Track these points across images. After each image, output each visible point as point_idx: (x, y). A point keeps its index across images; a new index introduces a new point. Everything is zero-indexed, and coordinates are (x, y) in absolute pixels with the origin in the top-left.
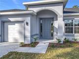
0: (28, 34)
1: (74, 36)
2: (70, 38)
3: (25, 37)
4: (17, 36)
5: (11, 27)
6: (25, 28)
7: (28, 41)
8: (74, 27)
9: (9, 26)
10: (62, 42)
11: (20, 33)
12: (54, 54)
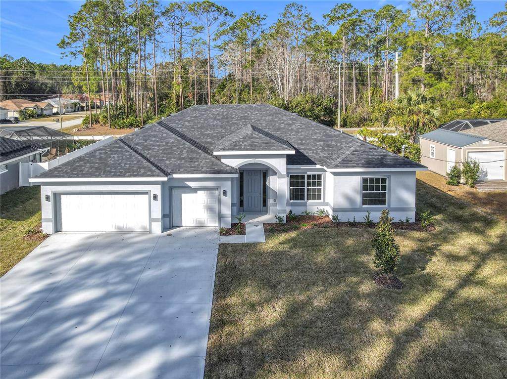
0: (227, 211)
1: (305, 205)
2: (298, 211)
3: (220, 217)
4: (204, 216)
5: (186, 198)
6: (219, 201)
7: (226, 223)
8: (306, 188)
9: (183, 195)
10: (285, 222)
11: (210, 209)
12: (277, 241)
